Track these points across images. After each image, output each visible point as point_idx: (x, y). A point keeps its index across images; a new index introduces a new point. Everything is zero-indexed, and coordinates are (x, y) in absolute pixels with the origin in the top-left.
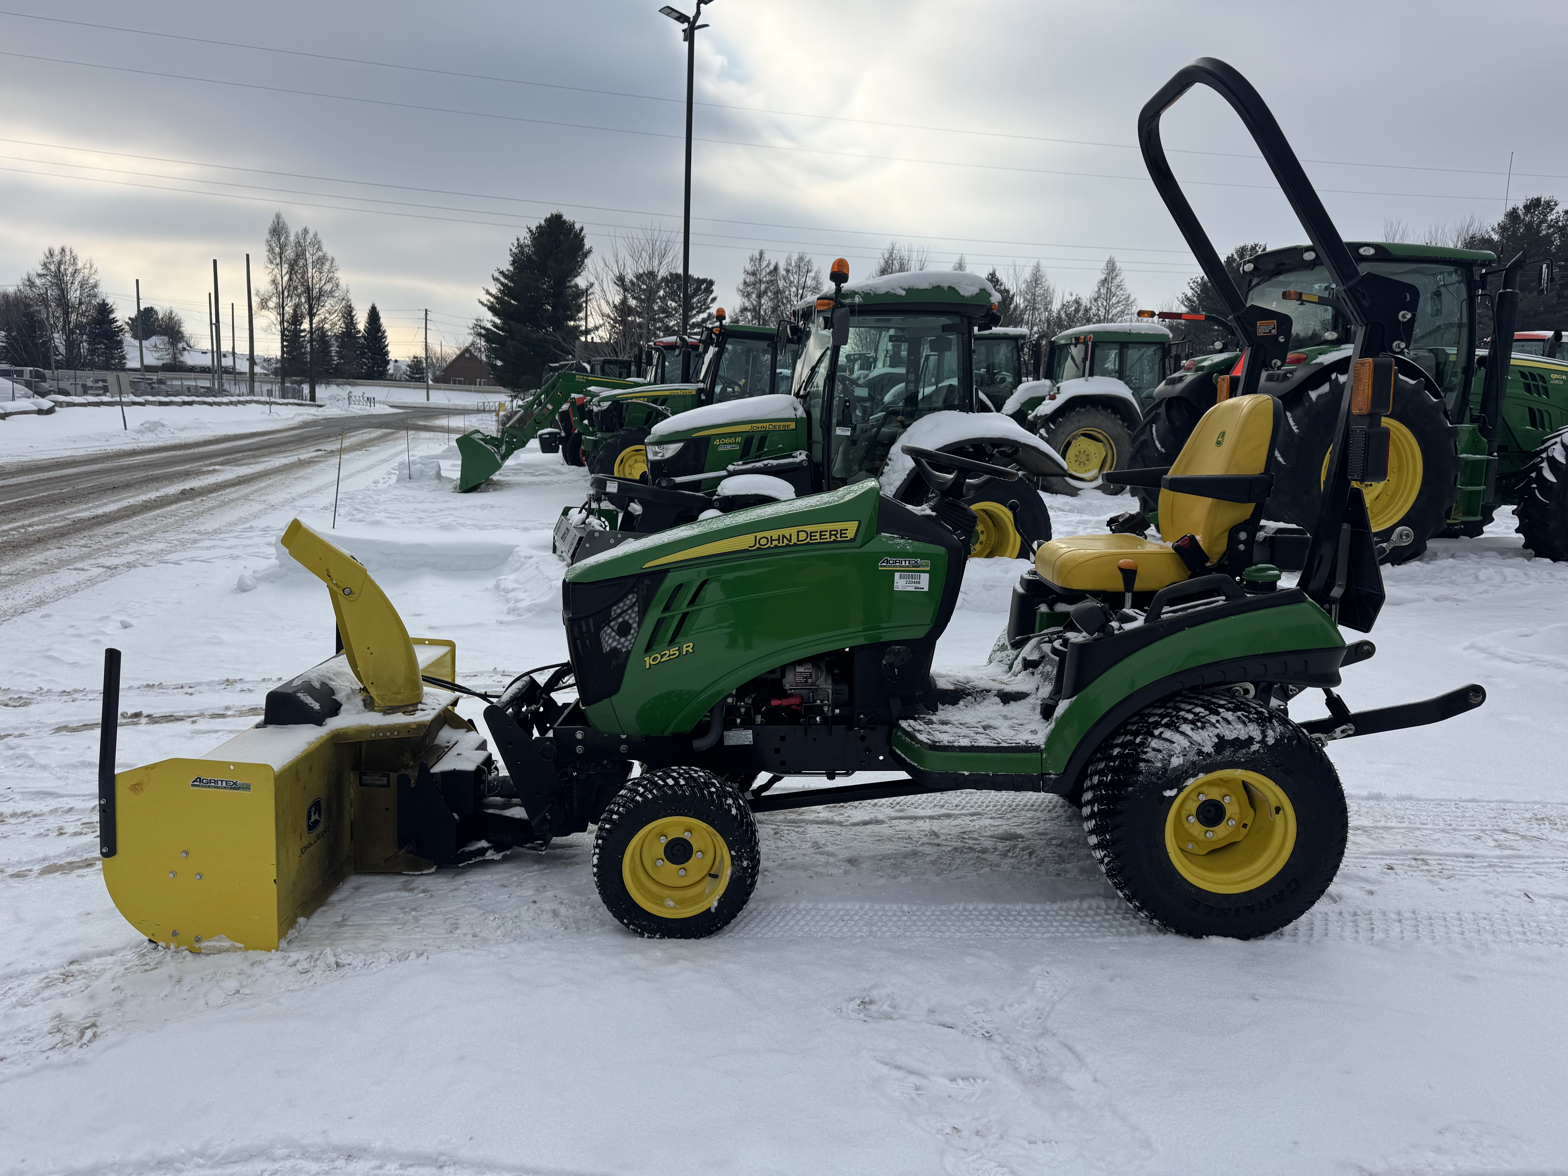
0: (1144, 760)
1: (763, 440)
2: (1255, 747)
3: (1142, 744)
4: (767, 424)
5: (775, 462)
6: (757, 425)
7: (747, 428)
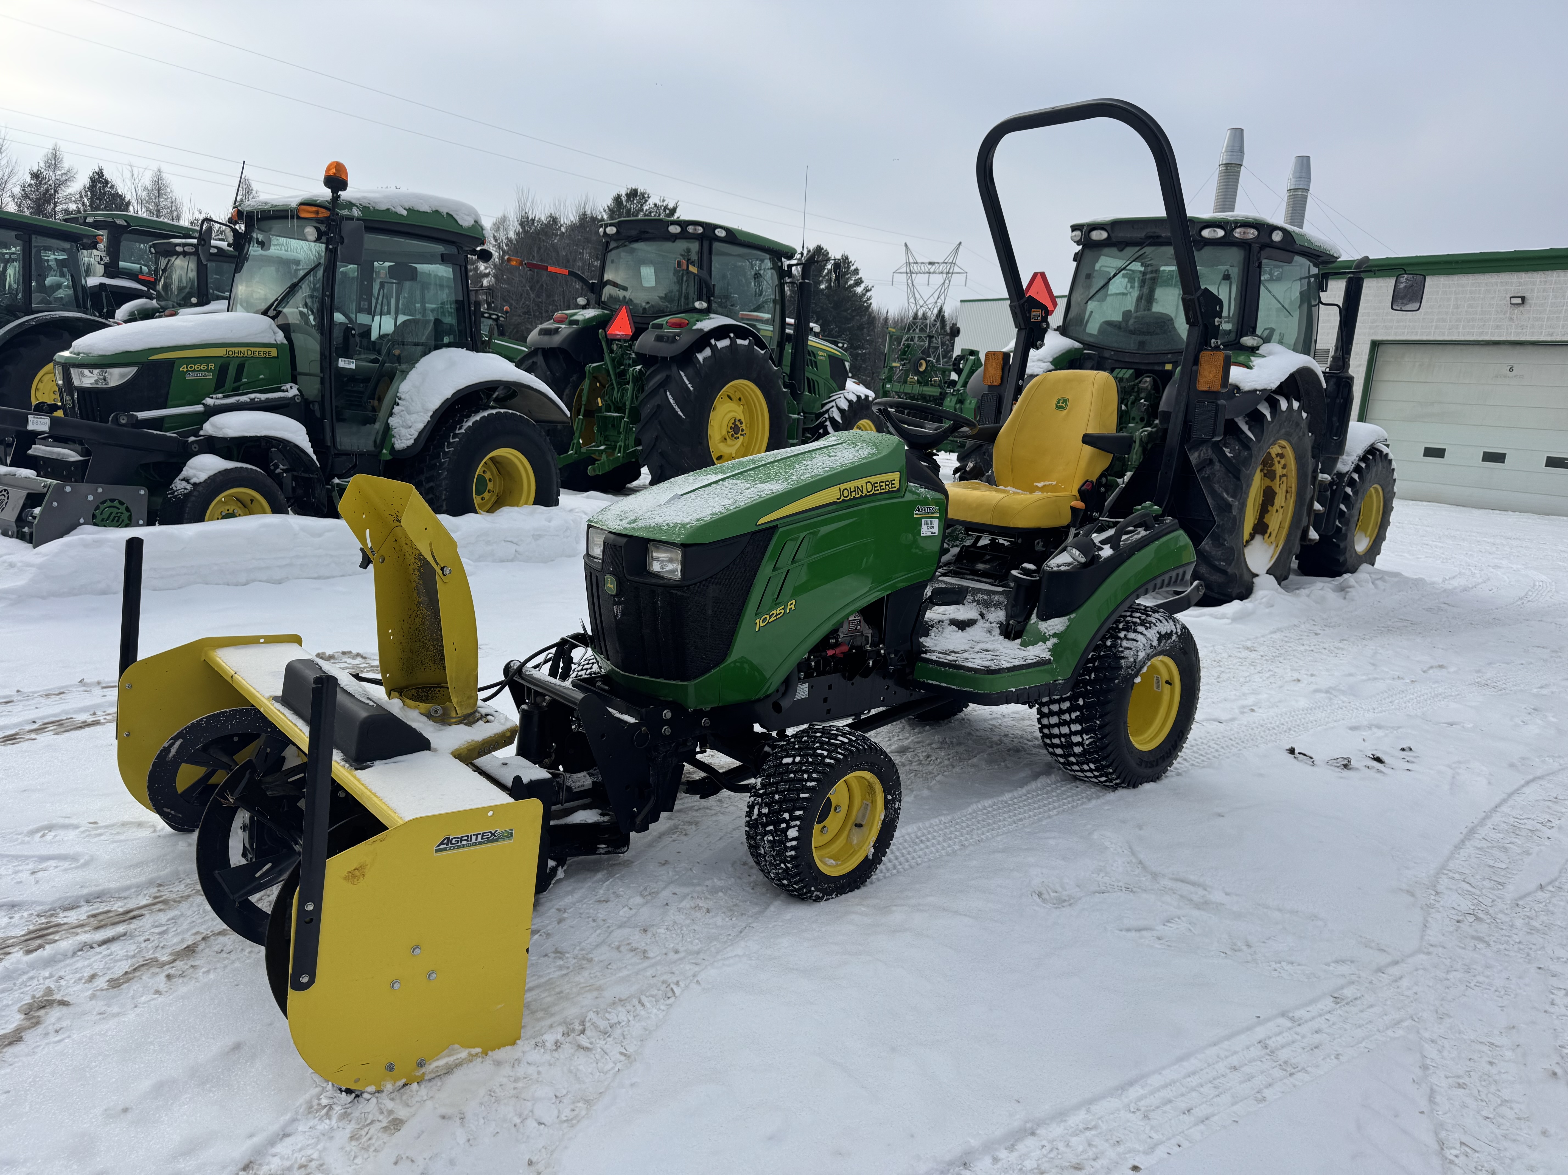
0: (1123, 658)
1: (241, 368)
2: (1174, 637)
3: (1114, 646)
4: (245, 349)
5: (263, 397)
6: (233, 349)
7: (221, 352)
